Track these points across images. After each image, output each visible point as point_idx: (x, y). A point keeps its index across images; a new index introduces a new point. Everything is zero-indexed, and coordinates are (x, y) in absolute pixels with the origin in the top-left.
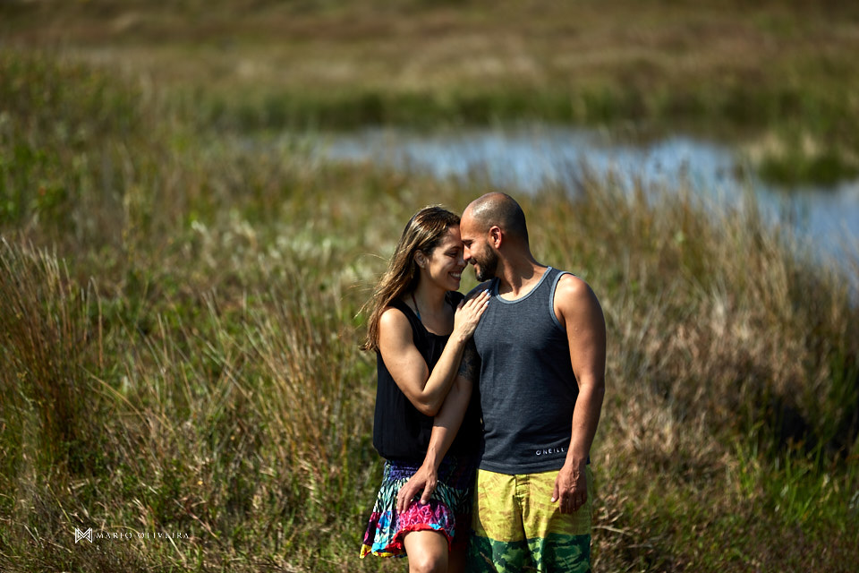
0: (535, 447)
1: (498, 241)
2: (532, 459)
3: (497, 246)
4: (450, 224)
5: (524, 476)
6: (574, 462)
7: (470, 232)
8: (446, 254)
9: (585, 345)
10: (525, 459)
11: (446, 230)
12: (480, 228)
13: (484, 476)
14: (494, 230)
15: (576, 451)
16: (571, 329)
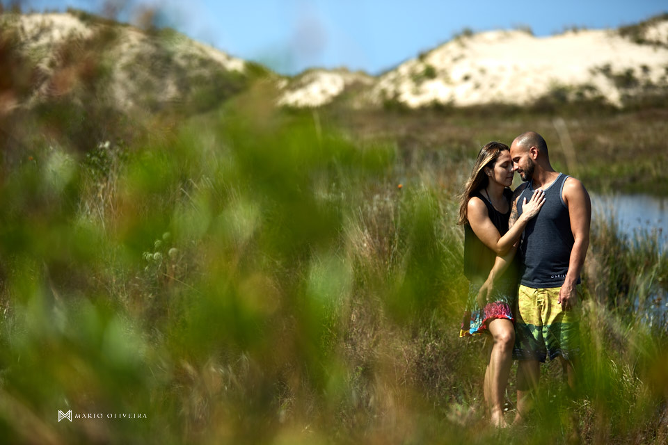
0: (551, 273)
1: (536, 155)
2: (549, 280)
3: (535, 158)
4: (502, 149)
5: (542, 289)
6: (570, 281)
7: (518, 152)
8: (501, 166)
9: (578, 217)
10: (545, 280)
11: (500, 153)
12: (524, 150)
13: (522, 288)
14: (533, 149)
15: (570, 275)
16: (571, 207)
